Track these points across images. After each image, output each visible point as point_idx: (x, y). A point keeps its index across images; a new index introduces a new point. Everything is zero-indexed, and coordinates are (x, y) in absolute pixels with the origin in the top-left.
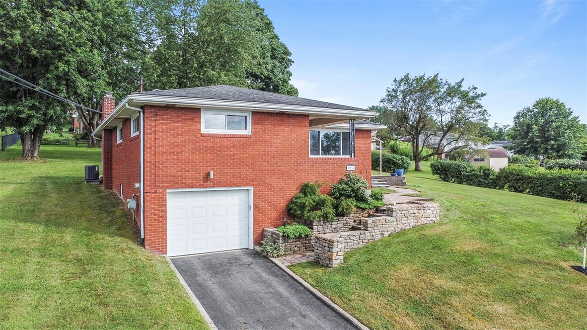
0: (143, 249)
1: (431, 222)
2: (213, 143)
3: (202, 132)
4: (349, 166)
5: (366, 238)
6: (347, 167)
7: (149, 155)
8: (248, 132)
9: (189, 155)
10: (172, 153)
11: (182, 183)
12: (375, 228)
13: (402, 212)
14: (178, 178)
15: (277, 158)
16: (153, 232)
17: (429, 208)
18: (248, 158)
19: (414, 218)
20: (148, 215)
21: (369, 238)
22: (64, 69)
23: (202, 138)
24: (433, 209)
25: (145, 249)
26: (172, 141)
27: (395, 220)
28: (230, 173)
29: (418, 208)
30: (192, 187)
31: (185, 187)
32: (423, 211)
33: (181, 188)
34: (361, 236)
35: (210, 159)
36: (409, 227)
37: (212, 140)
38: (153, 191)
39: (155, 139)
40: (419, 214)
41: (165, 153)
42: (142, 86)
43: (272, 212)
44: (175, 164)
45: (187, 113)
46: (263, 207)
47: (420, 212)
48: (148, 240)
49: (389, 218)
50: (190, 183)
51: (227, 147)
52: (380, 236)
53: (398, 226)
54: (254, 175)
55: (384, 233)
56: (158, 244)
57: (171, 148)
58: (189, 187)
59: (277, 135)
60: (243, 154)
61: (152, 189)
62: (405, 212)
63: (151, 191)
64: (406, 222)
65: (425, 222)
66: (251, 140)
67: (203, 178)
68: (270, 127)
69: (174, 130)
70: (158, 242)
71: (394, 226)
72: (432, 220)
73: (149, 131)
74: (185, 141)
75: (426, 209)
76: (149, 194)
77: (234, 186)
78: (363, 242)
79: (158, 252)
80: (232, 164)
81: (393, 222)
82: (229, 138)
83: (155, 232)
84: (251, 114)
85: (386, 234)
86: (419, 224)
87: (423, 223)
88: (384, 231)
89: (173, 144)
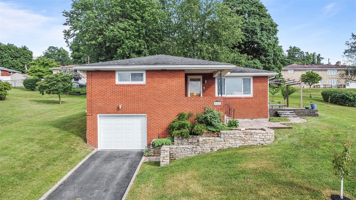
0: (86, 144)
1: (259, 145)
2: (122, 89)
3: (116, 84)
4: (216, 102)
5: (197, 151)
6: (215, 103)
7: (88, 96)
8: (144, 82)
9: (109, 96)
10: (100, 95)
11: (105, 111)
12: (205, 145)
13: (230, 135)
14: (103, 109)
15: (162, 97)
16: (91, 136)
17: (256, 134)
18: (144, 97)
19: (241, 140)
20: (88, 127)
21: (201, 151)
22: (120, 52)
23: (116, 87)
24: (261, 135)
25: (87, 144)
26: (100, 89)
27: (222, 140)
28: (132, 106)
29: (245, 133)
30: (111, 113)
31: (107, 113)
32: (250, 136)
33: (105, 114)
34: (193, 149)
35: (121, 98)
36: (235, 147)
37: (122, 88)
38: (90, 115)
39: (91, 88)
40: (245, 138)
41: (96, 95)
42: (89, 61)
43: (159, 130)
44: (102, 101)
45: (108, 74)
46: (153, 126)
47: (247, 136)
48: (88, 140)
49: (218, 139)
50: (110, 111)
51: (130, 91)
52: (210, 150)
53: (225, 144)
54: (147, 107)
55: (213, 149)
56: (93, 142)
57: (99, 93)
58: (109, 113)
59: (162, 83)
60: (140, 95)
61: (90, 113)
62: (232, 135)
63: (89, 114)
64: (233, 142)
65: (252, 144)
66: (145, 87)
67: (117, 108)
68: (157, 79)
69: (101, 83)
70: (93, 141)
71: (223, 144)
72: (259, 143)
73: (88, 84)
74: (107, 89)
75: (253, 134)
76: (88, 116)
77: (135, 113)
78: (195, 153)
79: (93, 146)
80: (133, 101)
81: (221, 141)
82: (131, 87)
83: (92, 136)
84: (145, 72)
85: (215, 150)
86: (246, 145)
87: (250, 145)
88: (213, 147)
89: (101, 90)
